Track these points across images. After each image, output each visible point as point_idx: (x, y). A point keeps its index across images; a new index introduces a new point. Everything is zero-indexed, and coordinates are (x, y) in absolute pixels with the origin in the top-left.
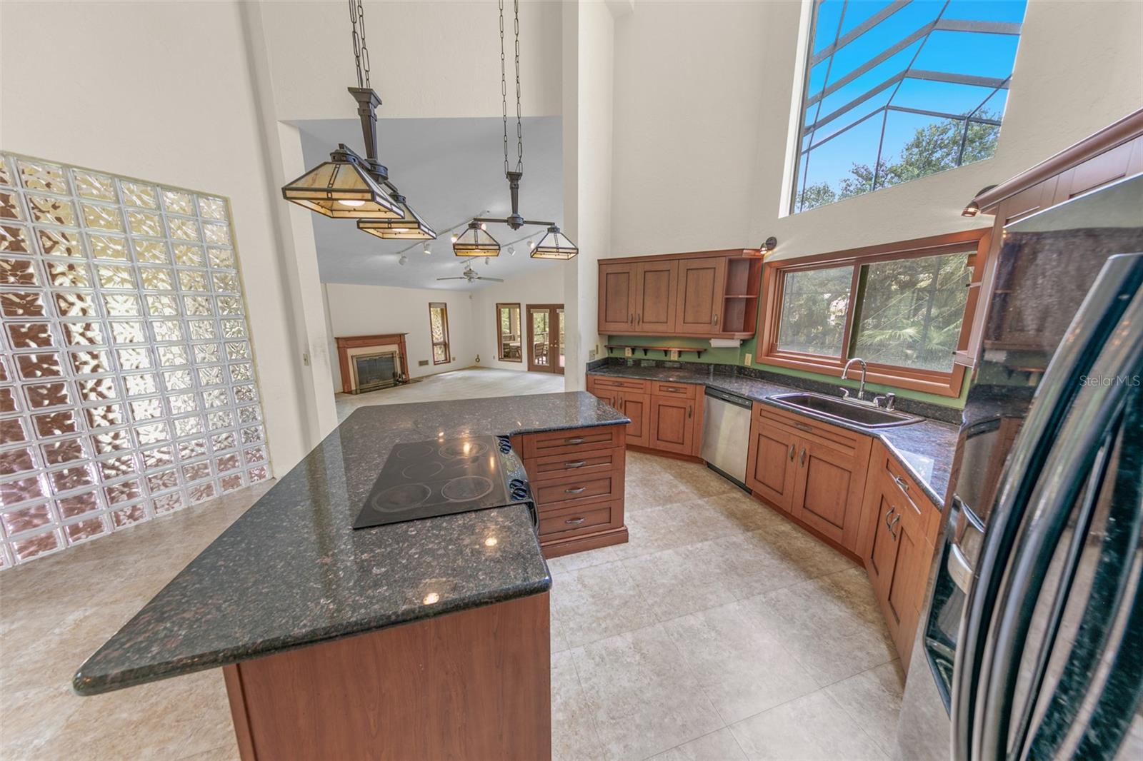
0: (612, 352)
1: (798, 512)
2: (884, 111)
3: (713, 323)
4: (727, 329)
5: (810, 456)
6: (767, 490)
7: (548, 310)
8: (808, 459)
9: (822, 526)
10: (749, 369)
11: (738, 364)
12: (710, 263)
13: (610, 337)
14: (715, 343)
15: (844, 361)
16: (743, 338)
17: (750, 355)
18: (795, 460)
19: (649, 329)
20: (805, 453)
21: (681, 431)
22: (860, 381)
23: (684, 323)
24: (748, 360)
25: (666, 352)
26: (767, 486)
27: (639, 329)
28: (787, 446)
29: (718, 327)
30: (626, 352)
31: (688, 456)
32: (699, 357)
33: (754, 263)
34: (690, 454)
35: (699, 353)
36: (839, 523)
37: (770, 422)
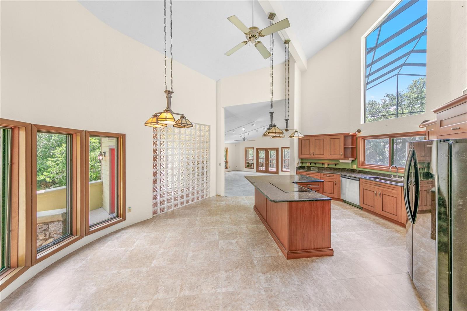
0: (302, 164)
1: (380, 212)
2: (397, 76)
3: (341, 155)
4: (346, 157)
5: (382, 194)
6: (368, 206)
7: (265, 150)
8: (382, 195)
9: (390, 216)
10: (355, 170)
11: (351, 168)
12: (338, 137)
13: (302, 159)
14: (341, 161)
15: (390, 166)
16: (352, 160)
17: (355, 165)
18: (377, 196)
19: (317, 156)
20: (380, 193)
21: (333, 190)
22: (396, 172)
23: (330, 155)
24: (355, 167)
25: (323, 164)
26: (368, 205)
27: (313, 157)
28: (374, 192)
29: (343, 156)
30: (308, 164)
31: (335, 198)
32: (336, 166)
33: (353, 137)
34: (337, 198)
35: (336, 165)
36: (395, 214)
37: (366, 185)
